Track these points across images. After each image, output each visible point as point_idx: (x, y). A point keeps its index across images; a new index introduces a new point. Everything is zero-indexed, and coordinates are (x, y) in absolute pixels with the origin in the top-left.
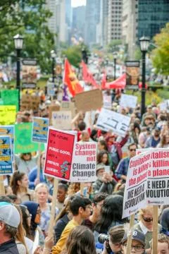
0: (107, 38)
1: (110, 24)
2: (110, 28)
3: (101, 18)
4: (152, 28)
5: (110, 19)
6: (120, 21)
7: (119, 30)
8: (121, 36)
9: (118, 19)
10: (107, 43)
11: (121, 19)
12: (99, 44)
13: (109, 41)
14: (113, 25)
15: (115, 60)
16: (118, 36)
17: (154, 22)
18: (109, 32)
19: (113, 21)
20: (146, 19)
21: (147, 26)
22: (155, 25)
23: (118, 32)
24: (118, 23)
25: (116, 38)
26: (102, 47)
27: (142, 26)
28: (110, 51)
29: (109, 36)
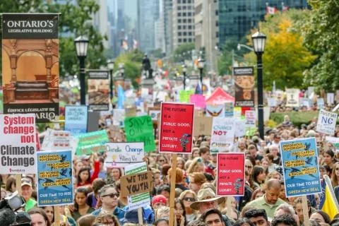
0: (172, 41)
1: (175, 19)
2: (175, 25)
3: (161, 10)
4: (239, 23)
5: (175, 12)
6: (190, 14)
7: (190, 27)
8: (192, 37)
9: (187, 11)
10: (172, 47)
11: (192, 11)
12: (160, 50)
13: (176, 44)
14: (179, 21)
15: (201, 70)
16: (187, 37)
17: (242, 14)
18: (175, 31)
19: (179, 15)
20: (230, 10)
21: (232, 21)
22: (244, 18)
23: (187, 30)
24: (187, 18)
25: (185, 40)
26: (164, 55)
27: (224, 21)
28: (176, 60)
29: (176, 38)
